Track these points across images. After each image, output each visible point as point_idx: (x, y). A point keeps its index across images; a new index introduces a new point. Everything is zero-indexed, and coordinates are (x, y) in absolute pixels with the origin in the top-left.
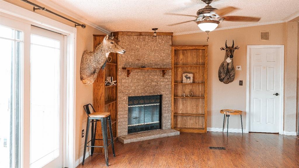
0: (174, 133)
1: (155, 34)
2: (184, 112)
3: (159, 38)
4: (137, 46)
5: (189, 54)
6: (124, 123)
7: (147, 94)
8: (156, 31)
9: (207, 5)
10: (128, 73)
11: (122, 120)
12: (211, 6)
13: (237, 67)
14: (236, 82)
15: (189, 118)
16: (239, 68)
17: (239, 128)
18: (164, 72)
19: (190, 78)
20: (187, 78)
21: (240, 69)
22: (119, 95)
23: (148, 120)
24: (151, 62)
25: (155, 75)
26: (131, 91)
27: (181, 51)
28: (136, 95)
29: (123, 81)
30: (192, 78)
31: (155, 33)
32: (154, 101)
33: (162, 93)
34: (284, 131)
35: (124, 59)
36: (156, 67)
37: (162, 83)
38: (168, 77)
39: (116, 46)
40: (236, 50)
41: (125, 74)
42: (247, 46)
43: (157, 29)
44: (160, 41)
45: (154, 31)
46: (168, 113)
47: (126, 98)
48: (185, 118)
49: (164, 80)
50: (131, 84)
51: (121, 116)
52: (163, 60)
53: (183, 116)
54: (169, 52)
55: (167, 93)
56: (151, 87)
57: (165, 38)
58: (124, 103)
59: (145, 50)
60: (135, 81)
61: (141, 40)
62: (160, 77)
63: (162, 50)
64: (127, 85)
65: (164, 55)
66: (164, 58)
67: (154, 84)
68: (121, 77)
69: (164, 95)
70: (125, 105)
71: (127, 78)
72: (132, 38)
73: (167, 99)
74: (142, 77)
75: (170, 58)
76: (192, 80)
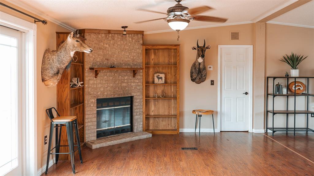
0: (146, 135)
2: (156, 114)
3: (129, 37)
4: (105, 45)
5: (161, 54)
6: (92, 127)
7: (116, 96)
8: (126, 29)
9: (177, 3)
10: (96, 74)
11: (89, 124)
12: (181, 5)
13: (208, 66)
14: (208, 82)
15: (161, 119)
16: (210, 68)
17: (210, 128)
18: (135, 73)
19: (161, 78)
20: (159, 78)
22: (87, 97)
23: (119, 123)
24: (122, 62)
25: (125, 76)
26: (99, 93)
27: (152, 51)
28: (105, 97)
29: (91, 82)
30: (164, 79)
31: (125, 31)
32: (124, 103)
33: (133, 94)
34: (253, 129)
35: (92, 59)
36: (126, 67)
37: (132, 84)
38: (139, 77)
39: (81, 44)
40: (207, 50)
41: (92, 74)
42: (219, 46)
43: (126, 27)
44: (130, 39)
46: (139, 115)
47: (94, 101)
48: (157, 119)
49: (135, 81)
50: (100, 85)
51: (89, 120)
52: (133, 60)
53: (155, 117)
54: (140, 51)
55: (138, 94)
56: (121, 88)
57: (136, 37)
58: (92, 105)
59: (114, 49)
60: (104, 82)
61: (110, 38)
62: (131, 78)
63: (132, 49)
64: (95, 87)
65: (135, 54)
66: (135, 58)
67: (124, 85)
68: (89, 78)
69: (135, 97)
70: (94, 107)
71: (95, 79)
72: (100, 36)
73: (138, 101)
74: (111, 78)
75: (141, 58)
76: (164, 81)
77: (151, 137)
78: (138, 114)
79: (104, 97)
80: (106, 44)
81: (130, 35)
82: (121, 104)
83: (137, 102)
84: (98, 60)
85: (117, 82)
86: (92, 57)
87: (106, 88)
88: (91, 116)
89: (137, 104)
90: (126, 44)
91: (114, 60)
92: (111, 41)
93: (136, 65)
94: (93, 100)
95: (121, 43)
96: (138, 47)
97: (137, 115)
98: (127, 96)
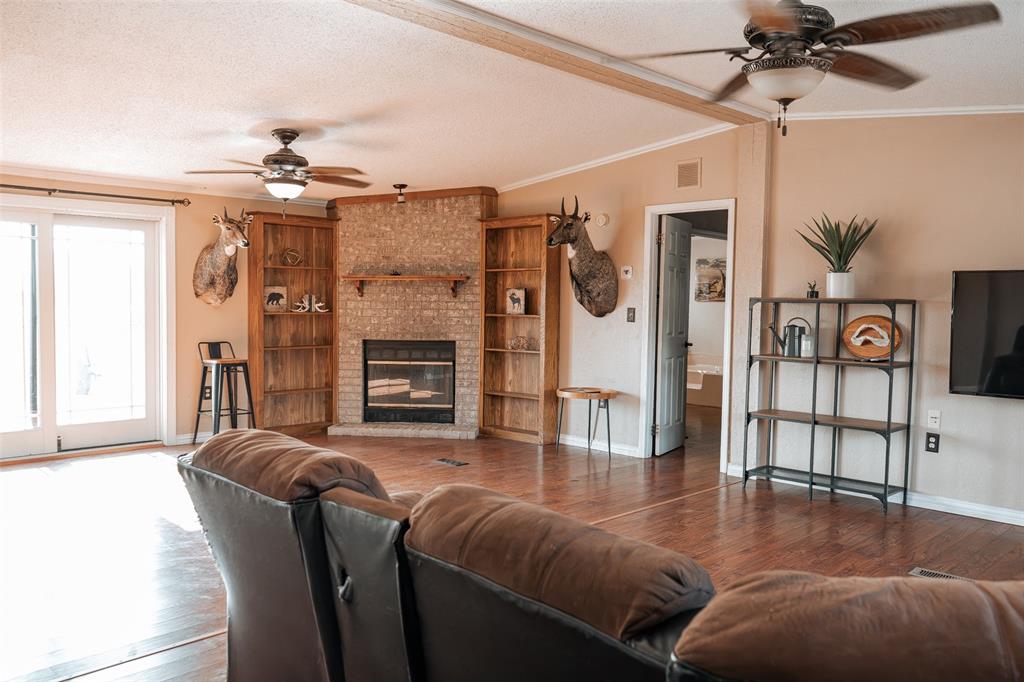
1: (400, 199)
2: (517, 391)
4: (383, 228)
5: (527, 240)
6: (353, 396)
7: (408, 337)
8: (403, 191)
10: (360, 290)
11: (347, 389)
13: (623, 269)
14: (620, 312)
15: (525, 405)
16: (627, 272)
18: (456, 287)
19: (518, 300)
20: (515, 301)
21: (629, 276)
22: (342, 336)
24: (423, 263)
25: (432, 294)
26: (368, 328)
27: (512, 233)
28: (383, 339)
29: (351, 305)
31: (401, 194)
32: (435, 356)
33: (452, 337)
34: (730, 464)
35: (353, 258)
36: (435, 273)
37: (451, 313)
38: (470, 298)
41: (352, 289)
43: (403, 186)
44: (446, 210)
45: (398, 191)
46: (468, 386)
47: (358, 343)
48: (517, 403)
49: (459, 306)
50: (370, 312)
51: (347, 380)
52: (455, 257)
53: (514, 398)
54: (474, 236)
55: (467, 337)
56: (421, 320)
57: (461, 203)
58: (353, 352)
59: (404, 235)
60: (380, 306)
61: (394, 212)
62: (446, 298)
63: (452, 233)
64: (359, 314)
65: (458, 243)
66: (459, 252)
67: (428, 313)
68: (346, 296)
69: (457, 343)
70: (355, 357)
71: (359, 298)
72: (370, 210)
73: (466, 352)
74: (396, 298)
75: (476, 252)
76: (523, 307)
77: (471, 440)
78: (465, 384)
79: (379, 338)
80: (386, 225)
81: (446, 201)
82: (428, 356)
83: (464, 356)
84: (367, 260)
85: (411, 307)
86: (353, 254)
87: (385, 318)
88: (350, 373)
89: (463, 360)
90: (435, 221)
91: (404, 258)
92: (395, 217)
93: (460, 268)
94: (355, 342)
95: (421, 220)
96: (466, 227)
97: (462, 385)
98: (436, 339)
